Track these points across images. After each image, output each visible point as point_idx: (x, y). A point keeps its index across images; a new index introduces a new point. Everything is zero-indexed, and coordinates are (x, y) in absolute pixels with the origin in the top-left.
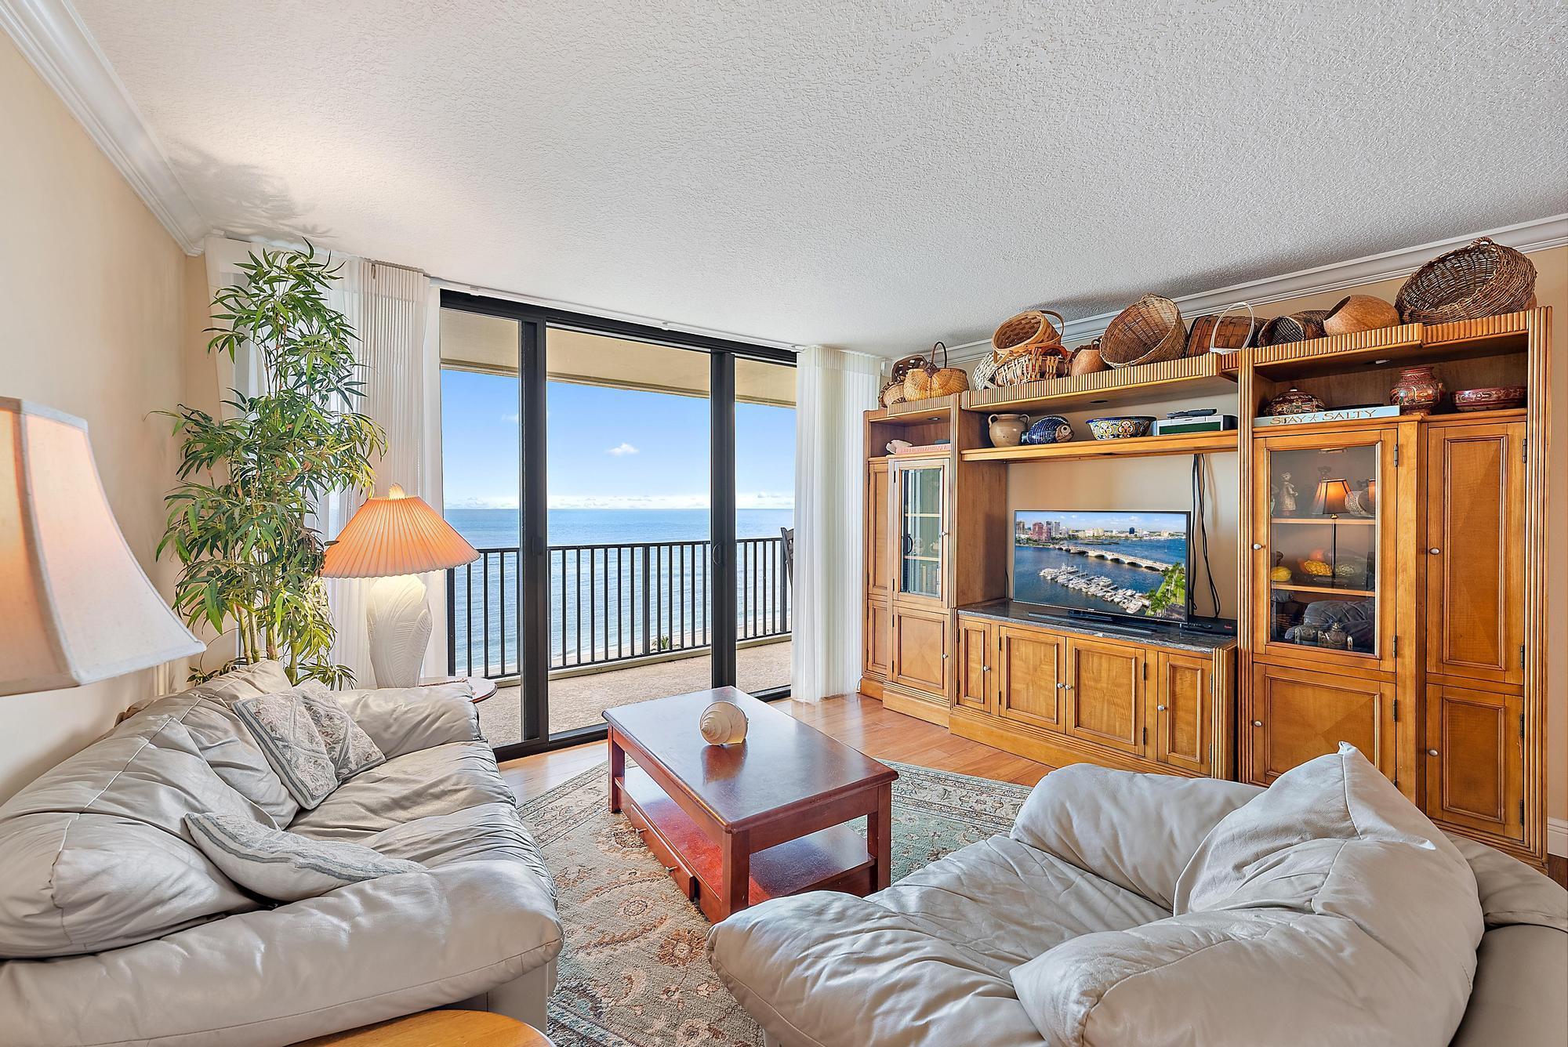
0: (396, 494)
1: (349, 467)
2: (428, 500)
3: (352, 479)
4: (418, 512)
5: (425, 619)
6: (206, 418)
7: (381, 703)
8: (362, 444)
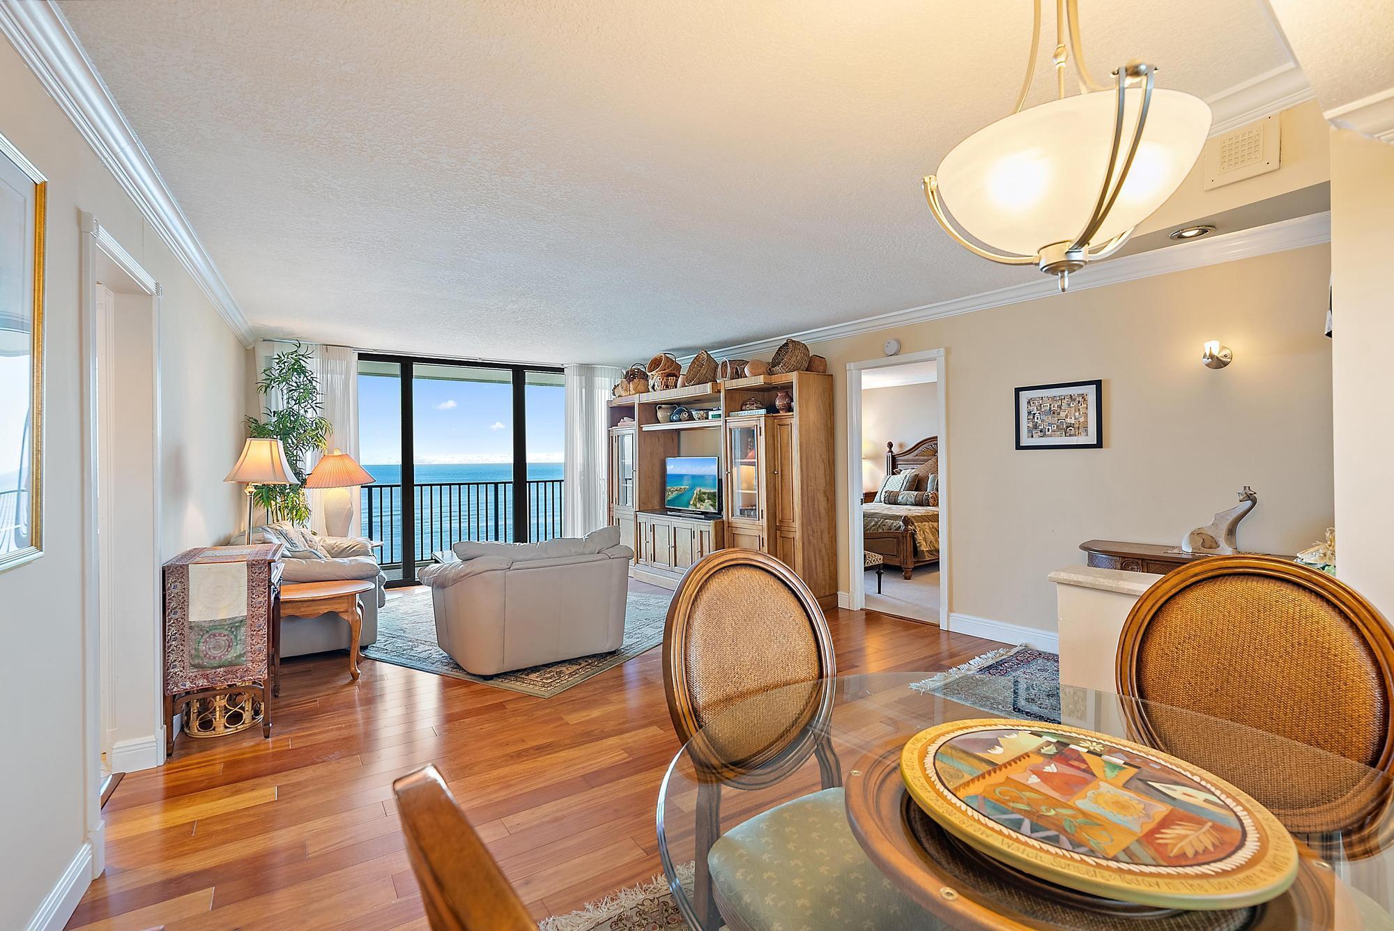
0: (337, 453)
1: (316, 441)
2: (352, 456)
3: (317, 446)
4: (347, 461)
5: (350, 509)
6: (255, 420)
7: (331, 541)
8: (322, 429)
